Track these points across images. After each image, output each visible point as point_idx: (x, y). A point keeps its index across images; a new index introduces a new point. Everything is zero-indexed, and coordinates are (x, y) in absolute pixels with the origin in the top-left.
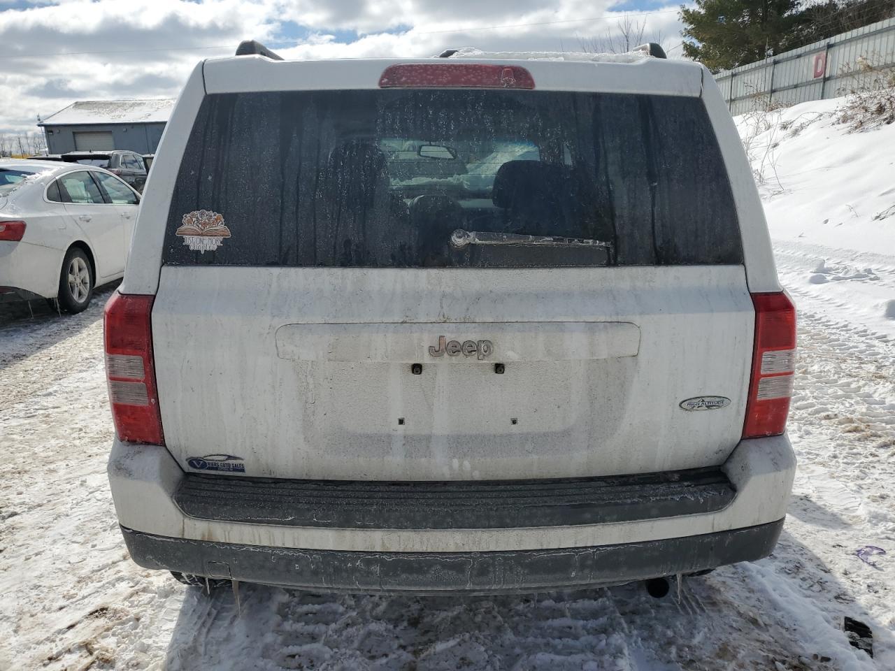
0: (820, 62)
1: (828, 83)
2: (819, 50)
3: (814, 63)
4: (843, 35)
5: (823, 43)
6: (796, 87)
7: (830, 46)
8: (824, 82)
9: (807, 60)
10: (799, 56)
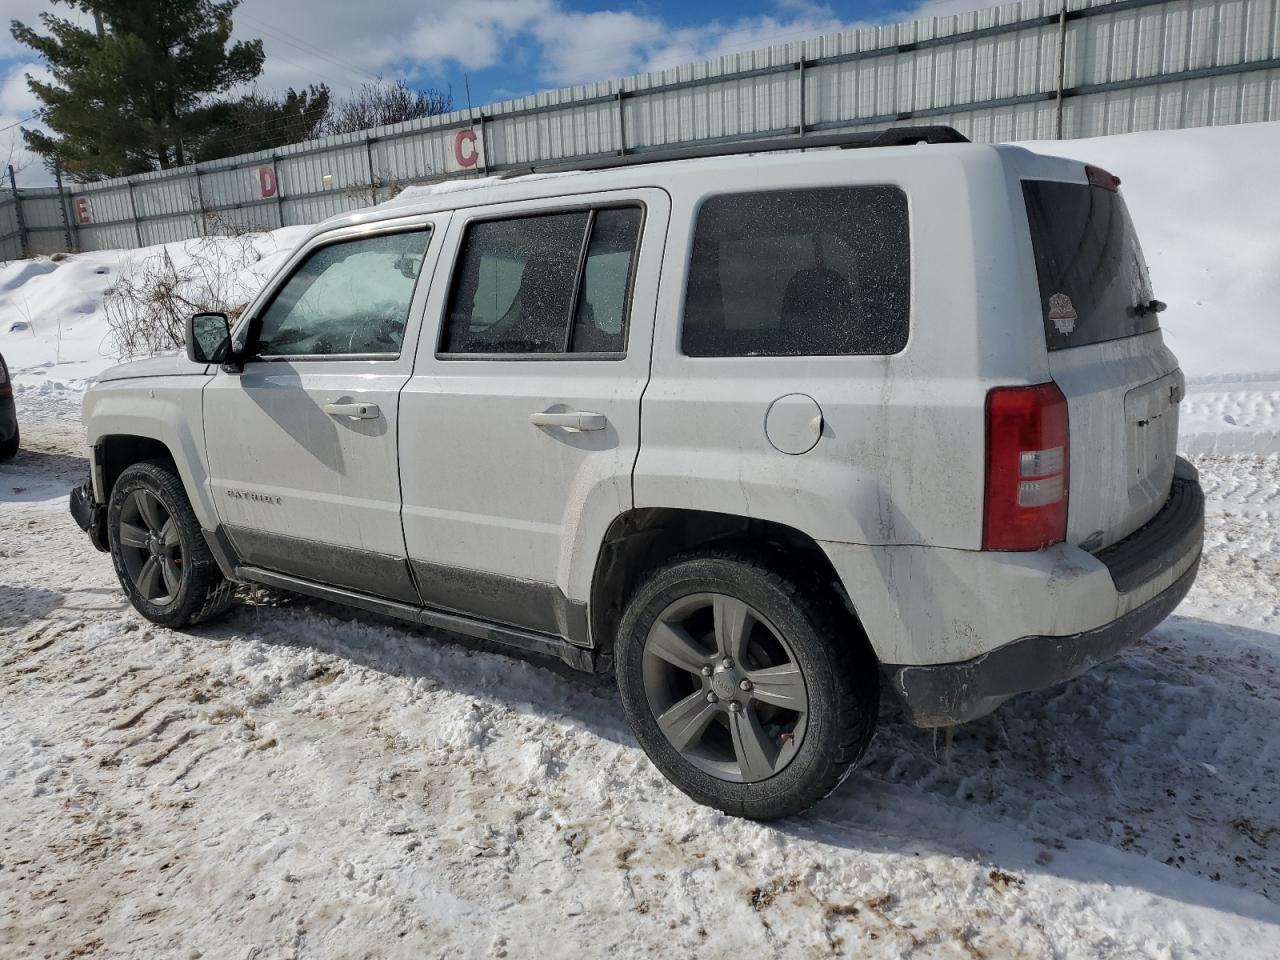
0: (267, 178)
1: (285, 205)
2: (260, 162)
3: (258, 177)
4: (292, 146)
5: (265, 154)
6: (239, 206)
7: (277, 159)
8: (280, 203)
9: (247, 174)
10: (234, 168)
